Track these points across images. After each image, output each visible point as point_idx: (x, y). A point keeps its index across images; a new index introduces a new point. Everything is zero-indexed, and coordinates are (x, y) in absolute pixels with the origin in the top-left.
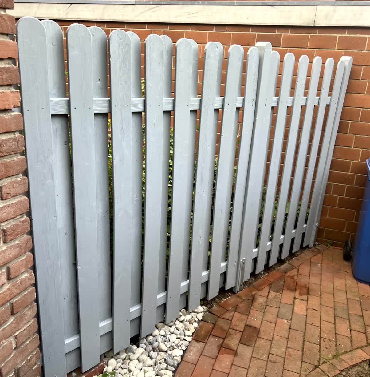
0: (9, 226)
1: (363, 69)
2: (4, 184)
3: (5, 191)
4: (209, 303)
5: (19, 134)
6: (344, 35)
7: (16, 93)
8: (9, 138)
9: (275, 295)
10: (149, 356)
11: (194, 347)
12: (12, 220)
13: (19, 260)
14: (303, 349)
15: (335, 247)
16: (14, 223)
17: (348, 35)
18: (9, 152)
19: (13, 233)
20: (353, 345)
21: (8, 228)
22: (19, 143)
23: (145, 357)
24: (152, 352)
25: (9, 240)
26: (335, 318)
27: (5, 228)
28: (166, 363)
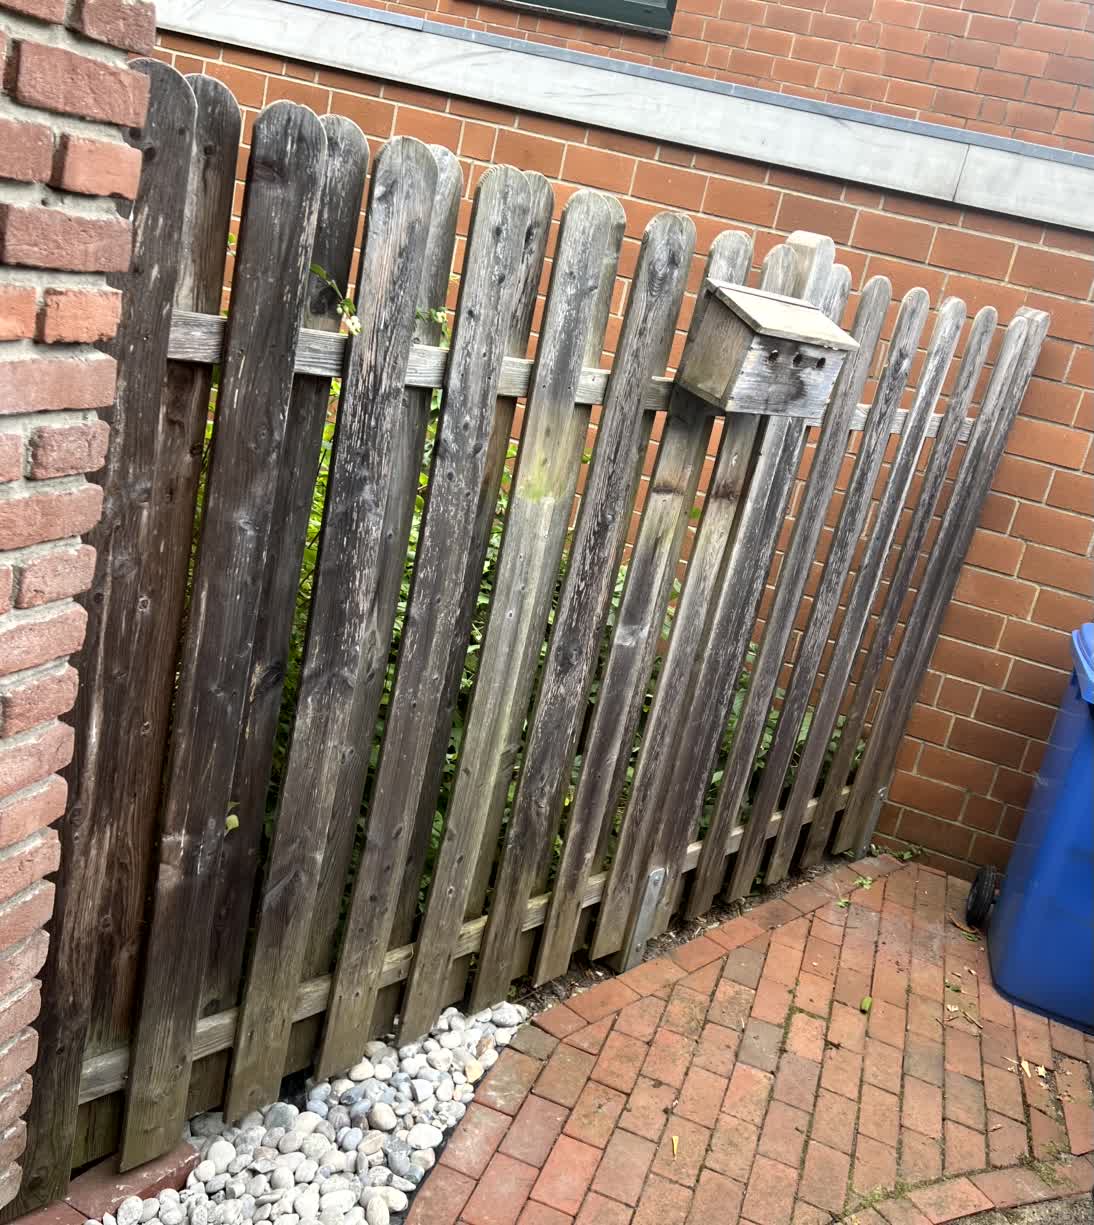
0: (21, 688)
1: (1073, 353)
2: (30, 562)
3: (31, 583)
4: (533, 996)
5: (96, 419)
6: (1035, 247)
7: (113, 299)
8: (71, 428)
9: (737, 993)
10: (336, 1141)
11: (476, 1126)
12: (30, 672)
13: (30, 796)
14: (803, 1162)
15: (925, 867)
16: (36, 683)
17: (1046, 249)
18: (63, 470)
19: (29, 711)
20: (946, 1165)
21: (17, 693)
22: (95, 444)
23: (321, 1144)
24: (346, 1129)
25: (15, 729)
26: (902, 1079)
27: (9, 695)
28: (387, 1165)
